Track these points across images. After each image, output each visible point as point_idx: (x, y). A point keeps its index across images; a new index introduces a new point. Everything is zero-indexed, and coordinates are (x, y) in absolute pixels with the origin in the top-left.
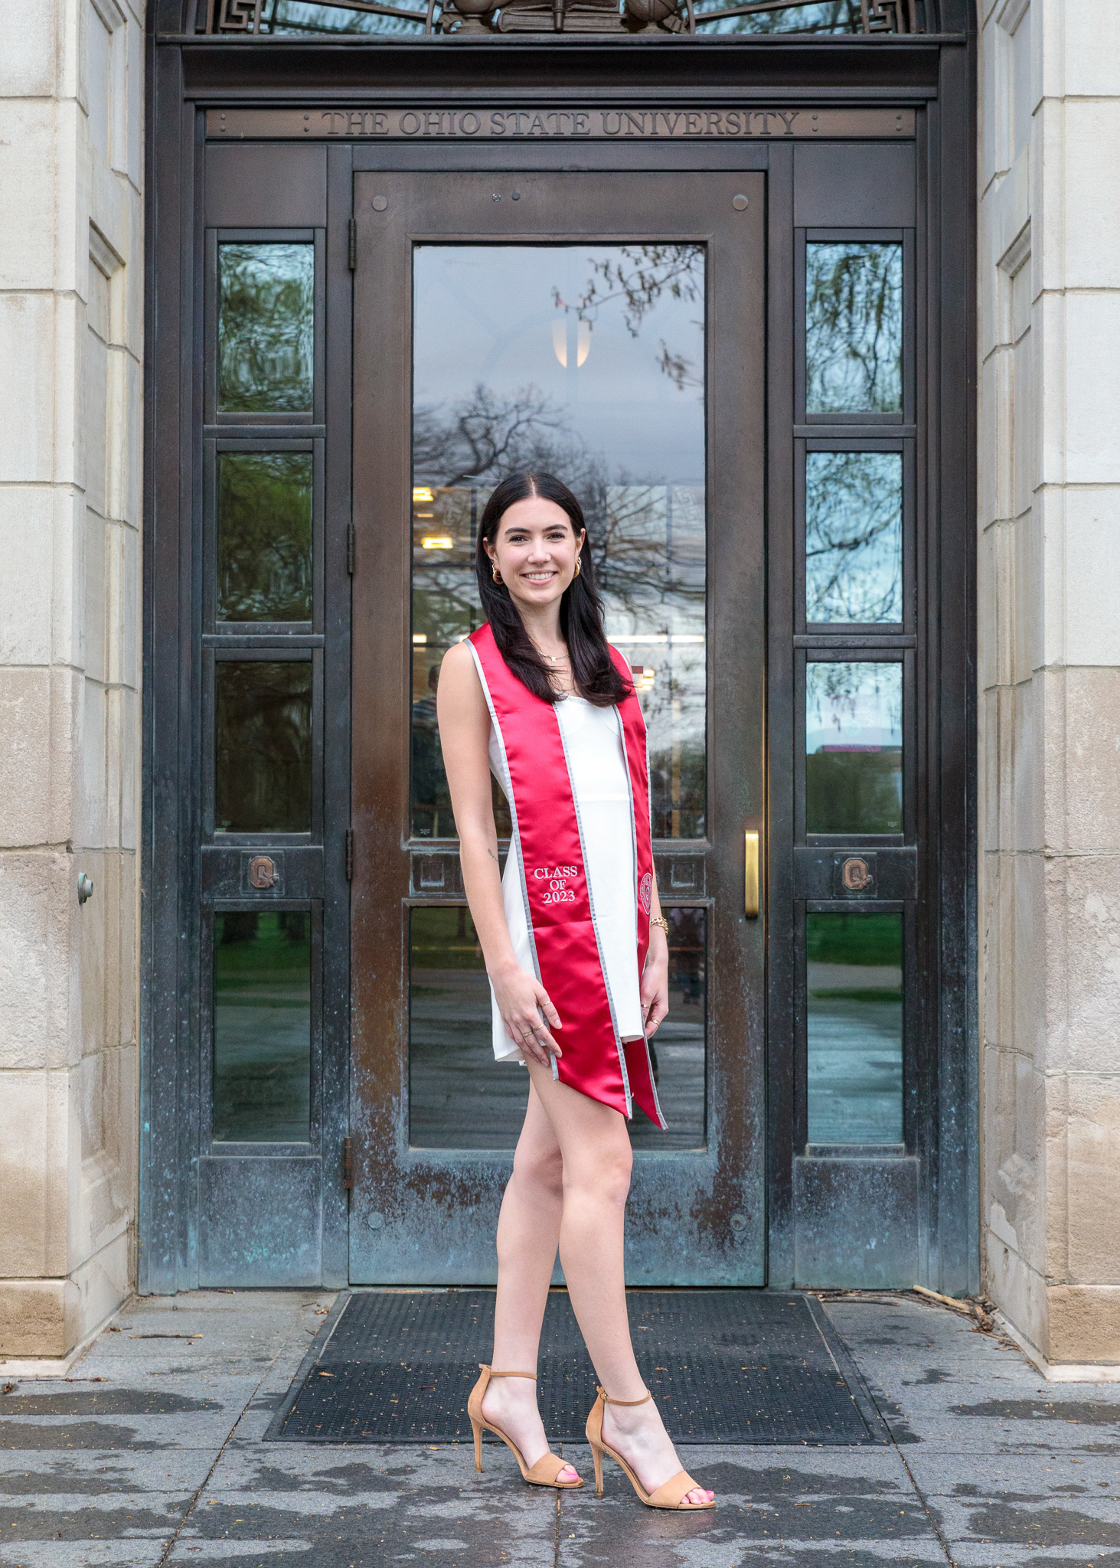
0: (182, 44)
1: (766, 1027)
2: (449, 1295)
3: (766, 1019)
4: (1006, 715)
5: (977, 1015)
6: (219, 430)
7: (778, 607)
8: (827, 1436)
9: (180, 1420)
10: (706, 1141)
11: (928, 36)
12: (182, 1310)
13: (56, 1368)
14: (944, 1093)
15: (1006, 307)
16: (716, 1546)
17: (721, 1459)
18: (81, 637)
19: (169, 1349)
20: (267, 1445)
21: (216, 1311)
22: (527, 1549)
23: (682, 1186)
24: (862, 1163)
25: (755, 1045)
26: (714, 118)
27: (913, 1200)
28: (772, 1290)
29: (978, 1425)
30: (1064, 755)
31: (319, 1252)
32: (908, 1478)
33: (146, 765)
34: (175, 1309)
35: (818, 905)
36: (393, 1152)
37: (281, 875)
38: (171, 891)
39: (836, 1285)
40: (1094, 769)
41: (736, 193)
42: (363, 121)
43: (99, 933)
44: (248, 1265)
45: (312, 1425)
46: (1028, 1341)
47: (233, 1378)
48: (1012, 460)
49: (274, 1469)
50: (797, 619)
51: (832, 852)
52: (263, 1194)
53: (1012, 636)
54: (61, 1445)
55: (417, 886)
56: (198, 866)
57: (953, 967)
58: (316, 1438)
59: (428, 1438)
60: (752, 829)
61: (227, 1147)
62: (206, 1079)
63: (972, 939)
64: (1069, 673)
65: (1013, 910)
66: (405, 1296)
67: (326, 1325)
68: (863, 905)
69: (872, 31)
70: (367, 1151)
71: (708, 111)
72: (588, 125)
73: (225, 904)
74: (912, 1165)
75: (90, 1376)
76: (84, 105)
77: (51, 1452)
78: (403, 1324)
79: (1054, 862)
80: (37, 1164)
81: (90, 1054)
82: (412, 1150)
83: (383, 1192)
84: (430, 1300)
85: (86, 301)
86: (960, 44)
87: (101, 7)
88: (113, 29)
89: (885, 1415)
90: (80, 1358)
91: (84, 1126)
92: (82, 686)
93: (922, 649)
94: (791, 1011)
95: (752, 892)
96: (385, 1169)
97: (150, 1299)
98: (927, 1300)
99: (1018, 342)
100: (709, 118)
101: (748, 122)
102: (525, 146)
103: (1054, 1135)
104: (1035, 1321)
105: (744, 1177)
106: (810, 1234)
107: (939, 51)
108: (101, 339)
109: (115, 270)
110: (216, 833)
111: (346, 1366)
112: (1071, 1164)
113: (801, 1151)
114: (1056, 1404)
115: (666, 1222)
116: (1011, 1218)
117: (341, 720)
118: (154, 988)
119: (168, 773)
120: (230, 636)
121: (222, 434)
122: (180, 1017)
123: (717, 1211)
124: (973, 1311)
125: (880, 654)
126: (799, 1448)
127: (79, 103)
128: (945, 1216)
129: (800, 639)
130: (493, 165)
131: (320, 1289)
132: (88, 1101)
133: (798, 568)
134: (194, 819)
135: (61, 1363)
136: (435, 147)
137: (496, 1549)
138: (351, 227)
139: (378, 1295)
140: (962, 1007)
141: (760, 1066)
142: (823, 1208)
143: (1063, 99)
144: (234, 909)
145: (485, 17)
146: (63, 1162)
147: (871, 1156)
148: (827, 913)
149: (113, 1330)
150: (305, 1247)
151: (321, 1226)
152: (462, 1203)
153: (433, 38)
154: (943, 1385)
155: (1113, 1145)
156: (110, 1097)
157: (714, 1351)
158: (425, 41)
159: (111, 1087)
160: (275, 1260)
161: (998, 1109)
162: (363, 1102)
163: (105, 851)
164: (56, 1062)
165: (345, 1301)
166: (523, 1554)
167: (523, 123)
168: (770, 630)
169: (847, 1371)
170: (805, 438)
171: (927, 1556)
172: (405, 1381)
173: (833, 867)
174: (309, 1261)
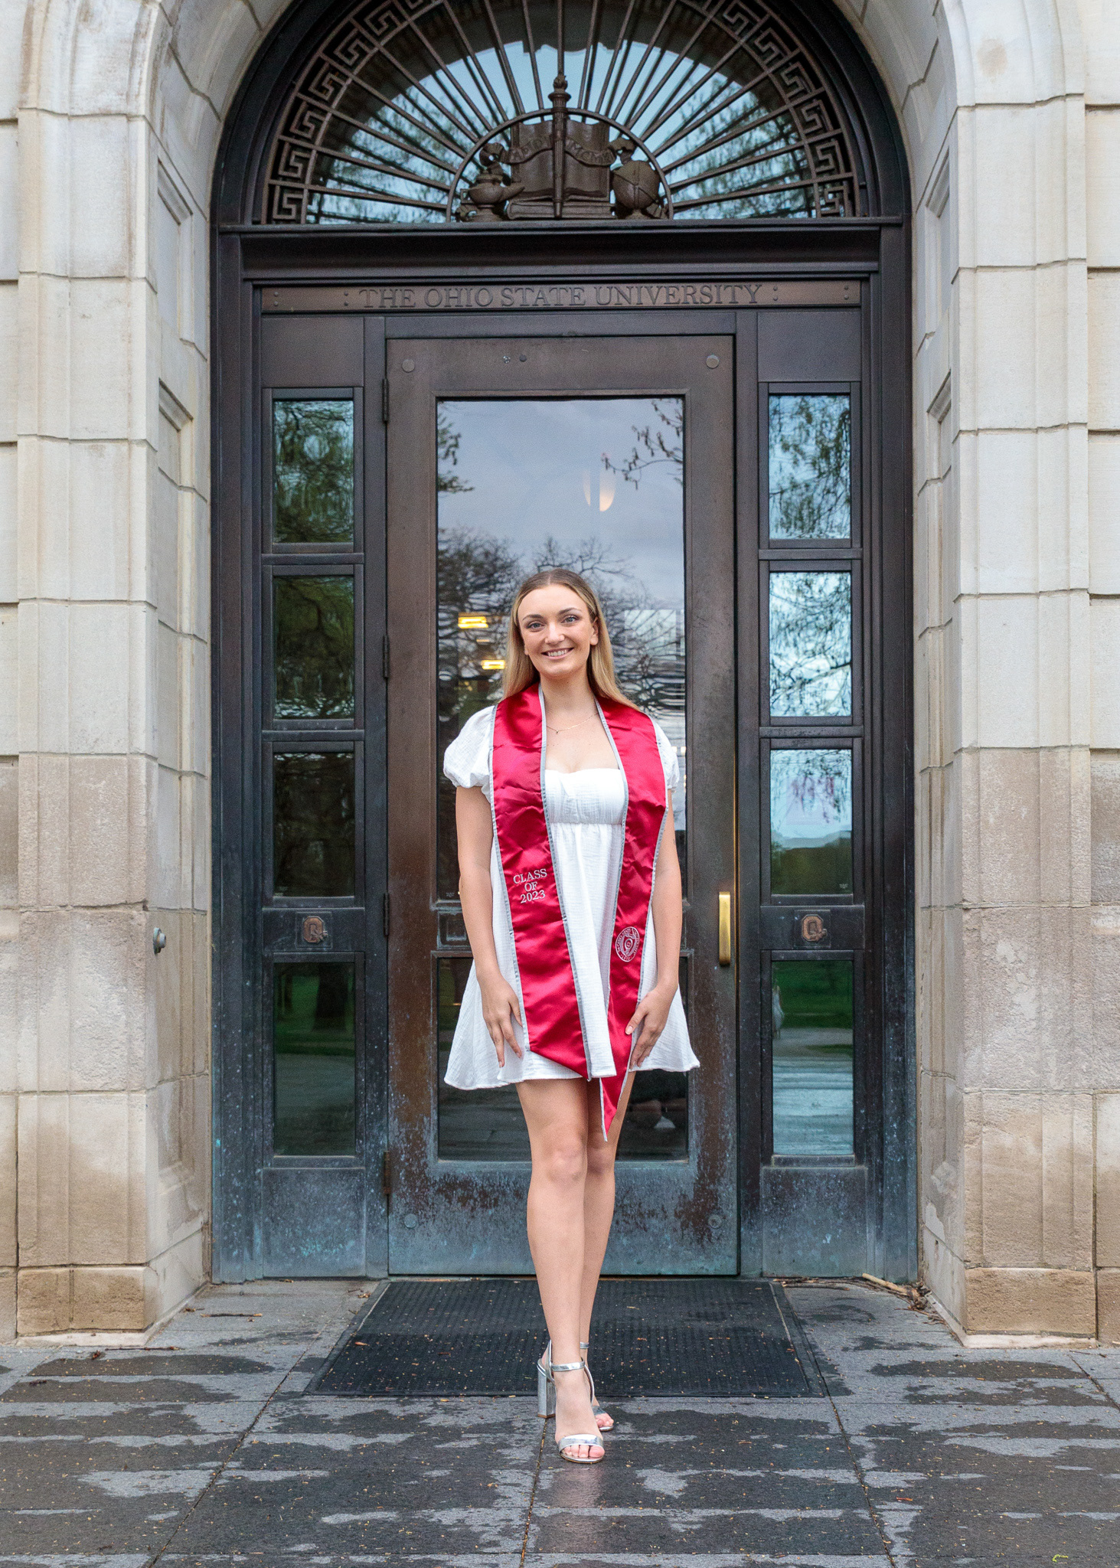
0: (241, 233)
1: (738, 1057)
2: (472, 1283)
3: (738, 1050)
4: (937, 792)
5: (915, 1045)
6: (275, 559)
7: (747, 704)
8: (774, 1390)
9: (236, 1379)
10: (687, 1153)
11: (870, 219)
12: (248, 1295)
13: (137, 1339)
14: (887, 1112)
15: (935, 447)
16: (669, 1474)
17: (683, 1407)
18: (154, 730)
19: (233, 1325)
20: (306, 1398)
21: (275, 1295)
22: (511, 1476)
23: (668, 1190)
24: (819, 1171)
25: (728, 1073)
26: (690, 290)
27: (862, 1202)
28: (744, 1277)
29: (901, 1382)
30: (979, 823)
31: (363, 1248)
32: (837, 1422)
33: (215, 840)
34: (242, 1294)
35: (781, 954)
36: (425, 1163)
37: (329, 932)
38: (237, 944)
39: (797, 1274)
40: (1004, 834)
41: (708, 355)
42: (394, 296)
43: (175, 980)
44: (303, 1258)
45: (345, 1382)
46: (952, 1316)
47: (283, 1347)
48: (940, 576)
49: (312, 1417)
50: (762, 714)
51: (793, 910)
52: (316, 1199)
53: (941, 726)
54: (134, 1398)
55: (444, 941)
56: (260, 925)
57: (894, 1005)
58: (347, 1393)
59: (439, 1393)
60: (725, 891)
61: (285, 1160)
62: (268, 1103)
63: (910, 982)
64: (982, 753)
65: (942, 956)
66: (435, 1284)
67: (366, 1306)
68: (820, 954)
69: (824, 216)
70: (403, 1163)
71: (685, 285)
72: (583, 297)
73: (283, 956)
74: (861, 1172)
75: (165, 1346)
76: (154, 284)
77: (127, 1403)
78: (430, 1306)
79: (970, 913)
80: (120, 1170)
81: (168, 1080)
82: (441, 1162)
83: (417, 1197)
84: (456, 1287)
85: (156, 448)
86: (898, 225)
87: (170, 203)
88: (181, 220)
89: (825, 1374)
90: (158, 1332)
91: (161, 1140)
92: (156, 772)
93: (868, 738)
94: (759, 1043)
95: (725, 943)
96: (418, 1178)
97: (222, 1287)
98: (874, 1286)
99: (945, 477)
100: (685, 290)
101: (718, 293)
102: (530, 316)
103: (971, 1142)
104: (957, 1299)
106: (776, 1231)
107: (880, 231)
108: (172, 481)
109: (184, 423)
110: (276, 897)
111: (378, 1338)
112: (985, 1166)
113: (768, 1162)
114: (968, 1364)
115: (654, 1221)
116: (940, 1215)
117: (378, 801)
118: (224, 1027)
119: (233, 847)
120: (286, 731)
121: (278, 562)
122: (245, 1051)
123: (697, 1212)
124: (910, 1293)
125: (833, 742)
126: (748, 1400)
127: (148, 282)
128: (888, 1215)
129: (765, 730)
130: (504, 333)
131: (364, 1279)
132: (166, 1119)
133: (764, 670)
134: (256, 886)
135: (141, 1335)
136: (455, 317)
137: (489, 1478)
138: (385, 386)
139: (412, 1283)
140: (903, 1039)
141: (734, 1090)
142: (786, 1209)
143: (975, 269)
144: (290, 960)
145: (498, 207)
146: (142, 1169)
147: (827, 1165)
148: (790, 961)
149: (188, 1310)
150: (352, 1243)
151: (365, 1226)
152: (482, 1206)
153: (454, 224)
154: (877, 1351)
155: (1021, 1151)
156: (186, 1117)
157: (688, 1325)
158: (446, 227)
159: (187, 1108)
160: (327, 1254)
161: (931, 1125)
162: (401, 1122)
163: (179, 911)
164: (135, 1085)
165: (385, 1286)
166: (508, 1481)
167: (529, 296)
168: (740, 723)
169: (798, 1340)
170: (768, 560)
171: (843, 1481)
172: (426, 1349)
173: (793, 922)
174: (355, 1255)
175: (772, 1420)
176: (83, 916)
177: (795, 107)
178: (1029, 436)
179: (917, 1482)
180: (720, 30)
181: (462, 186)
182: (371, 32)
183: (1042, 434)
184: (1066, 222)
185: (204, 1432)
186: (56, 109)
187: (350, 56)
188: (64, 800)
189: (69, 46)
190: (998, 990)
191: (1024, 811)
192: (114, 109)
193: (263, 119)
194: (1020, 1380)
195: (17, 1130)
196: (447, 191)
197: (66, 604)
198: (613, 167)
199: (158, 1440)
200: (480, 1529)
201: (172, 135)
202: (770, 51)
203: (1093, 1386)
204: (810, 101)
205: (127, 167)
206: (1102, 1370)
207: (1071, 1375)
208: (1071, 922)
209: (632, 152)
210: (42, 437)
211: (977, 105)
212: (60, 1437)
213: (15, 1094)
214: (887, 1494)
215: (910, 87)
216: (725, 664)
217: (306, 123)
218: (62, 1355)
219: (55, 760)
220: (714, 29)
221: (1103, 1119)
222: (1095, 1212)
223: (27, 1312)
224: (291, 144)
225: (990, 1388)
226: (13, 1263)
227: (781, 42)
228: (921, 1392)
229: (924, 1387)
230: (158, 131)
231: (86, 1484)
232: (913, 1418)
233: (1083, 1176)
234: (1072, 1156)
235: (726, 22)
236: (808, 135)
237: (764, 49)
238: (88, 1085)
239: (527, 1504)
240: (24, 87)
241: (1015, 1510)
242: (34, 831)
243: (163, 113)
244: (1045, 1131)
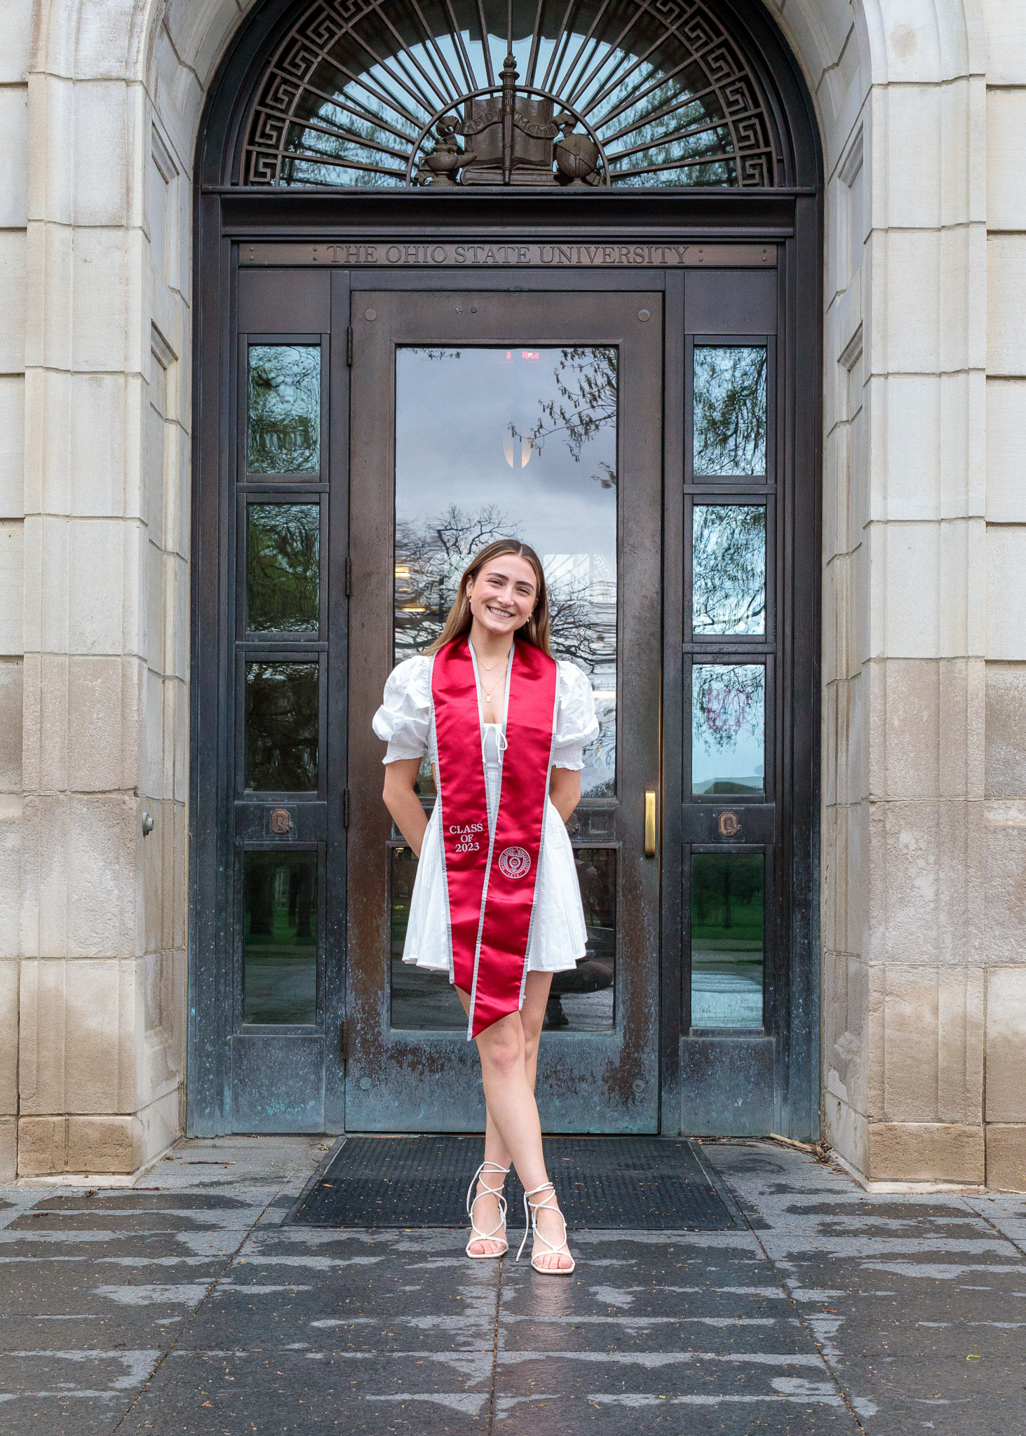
0: (221, 193)
1: (660, 939)
2: (420, 1139)
3: (660, 933)
4: (843, 702)
5: (819, 930)
6: (247, 487)
7: (672, 622)
8: (703, 1225)
9: (218, 1212)
10: (614, 1025)
11: (787, 189)
12: (219, 1147)
13: (126, 1181)
14: (794, 989)
15: (845, 392)
16: (617, 1290)
17: (623, 1238)
18: (145, 635)
19: (210, 1171)
20: (284, 1228)
21: (244, 1148)
22: (477, 1291)
23: (596, 1059)
24: (732, 1041)
25: (652, 953)
26: (624, 251)
27: (770, 1069)
28: (664, 1136)
29: (815, 1219)
30: (885, 725)
31: (322, 1107)
32: (762, 1250)
33: (193, 739)
34: (214, 1147)
35: (701, 847)
36: (378, 1032)
37: (294, 823)
38: (212, 834)
39: (711, 1133)
40: (907, 735)
41: (640, 309)
42: (358, 251)
43: (158, 862)
44: (269, 1117)
45: (318, 1216)
46: (855, 1167)
47: (259, 1189)
49: (291, 1243)
50: (686, 632)
51: (711, 806)
52: (280, 1063)
53: (847, 642)
54: (129, 1227)
56: (232, 816)
57: (801, 893)
58: (321, 1224)
59: (403, 1225)
60: (650, 790)
61: (252, 1028)
62: (238, 977)
63: (816, 872)
64: (889, 663)
65: (846, 848)
66: (387, 1139)
67: (326, 1156)
68: (736, 847)
69: (744, 186)
70: (359, 1031)
71: (620, 246)
72: (529, 256)
73: (252, 845)
74: (770, 1043)
75: (151, 1187)
76: (148, 233)
77: (124, 1231)
78: (385, 1157)
79: (876, 806)
80: (112, 1029)
81: (151, 952)
82: (393, 1031)
83: (371, 1062)
85: (149, 382)
86: (811, 195)
87: (160, 163)
88: (169, 180)
89: (746, 1213)
90: (143, 1175)
91: (146, 1006)
92: (145, 672)
93: (780, 654)
94: (679, 927)
95: (650, 836)
96: (373, 1045)
97: (196, 1140)
98: (781, 1144)
99: (853, 419)
100: (620, 251)
101: (650, 254)
102: (481, 272)
103: (875, 1010)
104: (860, 1151)
105: (643, 1052)
106: (693, 1095)
107: (795, 201)
108: (159, 414)
109: (170, 362)
110: (248, 791)
111: (343, 1182)
112: (887, 1031)
113: (686, 1033)
114: (873, 1205)
115: (584, 1085)
116: (843, 1079)
118: (199, 907)
119: (209, 746)
120: (257, 643)
121: (251, 490)
122: (218, 930)
123: (623, 1076)
124: (814, 1150)
125: (749, 658)
126: (680, 1232)
127: (144, 231)
128: (794, 1081)
129: (688, 647)
130: (456, 287)
131: (324, 1135)
132: (149, 988)
133: (687, 593)
134: (228, 782)
135: (129, 1177)
136: (413, 272)
137: (456, 1293)
138: (349, 333)
139: (367, 1139)
140: (808, 924)
141: (657, 969)
142: (702, 1075)
143: (887, 230)
144: (260, 849)
145: (451, 173)
146: (131, 1028)
147: (739, 1037)
148: (708, 853)
149: (168, 1159)
150: (312, 1103)
151: (324, 1087)
152: (430, 1071)
153: (411, 188)
154: (790, 1195)
155: (919, 1018)
156: (166, 986)
157: (618, 1172)
158: (407, 191)
159: (167, 979)
160: (290, 1113)
161: (835, 999)
162: (356, 995)
163: (162, 801)
164: (126, 953)
165: (342, 1142)
166: (474, 1295)
167: (480, 254)
168: (665, 641)
169: (718, 1186)
170: (693, 494)
171: (773, 1296)
172: (386, 1191)
173: (712, 817)
174: (315, 1113)
175: (704, 1248)
176: (80, 800)
177: (720, 88)
178: (934, 380)
179: (839, 1298)
180: (653, 17)
181: (420, 154)
182: (340, 15)
183: (944, 378)
184: (968, 188)
185: (196, 1255)
186: (63, 74)
187: (320, 36)
188: (64, 696)
189: (74, 17)
190: (901, 874)
191: (925, 715)
192: (114, 75)
193: (241, 93)
194: (920, 1219)
195: (19, 992)
196: (405, 158)
197: (68, 519)
198: (556, 140)
199: (155, 1261)
200: (453, 1332)
201: (163, 101)
202: (698, 37)
203: (985, 1224)
204: (733, 83)
205: (126, 128)
206: (992, 1212)
207: (965, 1214)
208: (967, 814)
209: (574, 126)
210: (48, 369)
211: (890, 83)
212: (67, 1258)
213: (18, 960)
214: (812, 1307)
215: (825, 71)
216: (652, 586)
217: (280, 95)
218: (59, 1193)
219: (57, 660)
220: (647, 18)
221: (992, 990)
222: (985, 1073)
223: (27, 1156)
224: (266, 114)
225: (894, 1224)
226: (15, 1112)
227: (707, 28)
228: (834, 1228)
229: (836, 1224)
230: (152, 98)
231: (96, 1295)
232: (830, 1247)
233: (974, 1041)
234: (965, 1023)
235: (659, 10)
236: (732, 114)
237: (693, 35)
238: (84, 953)
239: (493, 1312)
240: (34, 53)
241: (928, 1320)
242: (36, 723)
243: (157, 81)
244: (941, 1001)
